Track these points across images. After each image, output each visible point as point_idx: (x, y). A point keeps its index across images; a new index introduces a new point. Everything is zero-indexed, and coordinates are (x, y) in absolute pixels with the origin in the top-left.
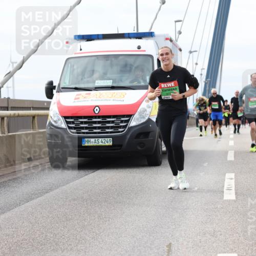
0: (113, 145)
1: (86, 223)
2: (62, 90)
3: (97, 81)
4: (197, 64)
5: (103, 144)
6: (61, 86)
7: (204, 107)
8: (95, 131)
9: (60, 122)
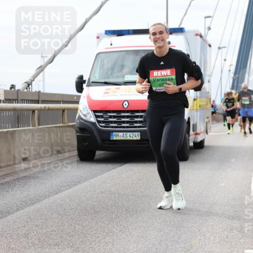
0: (141, 140)
1: (114, 216)
2: (91, 84)
3: (126, 76)
4: (225, 60)
5: (131, 139)
6: (91, 80)
7: (232, 104)
8: (123, 125)
9: (89, 115)
